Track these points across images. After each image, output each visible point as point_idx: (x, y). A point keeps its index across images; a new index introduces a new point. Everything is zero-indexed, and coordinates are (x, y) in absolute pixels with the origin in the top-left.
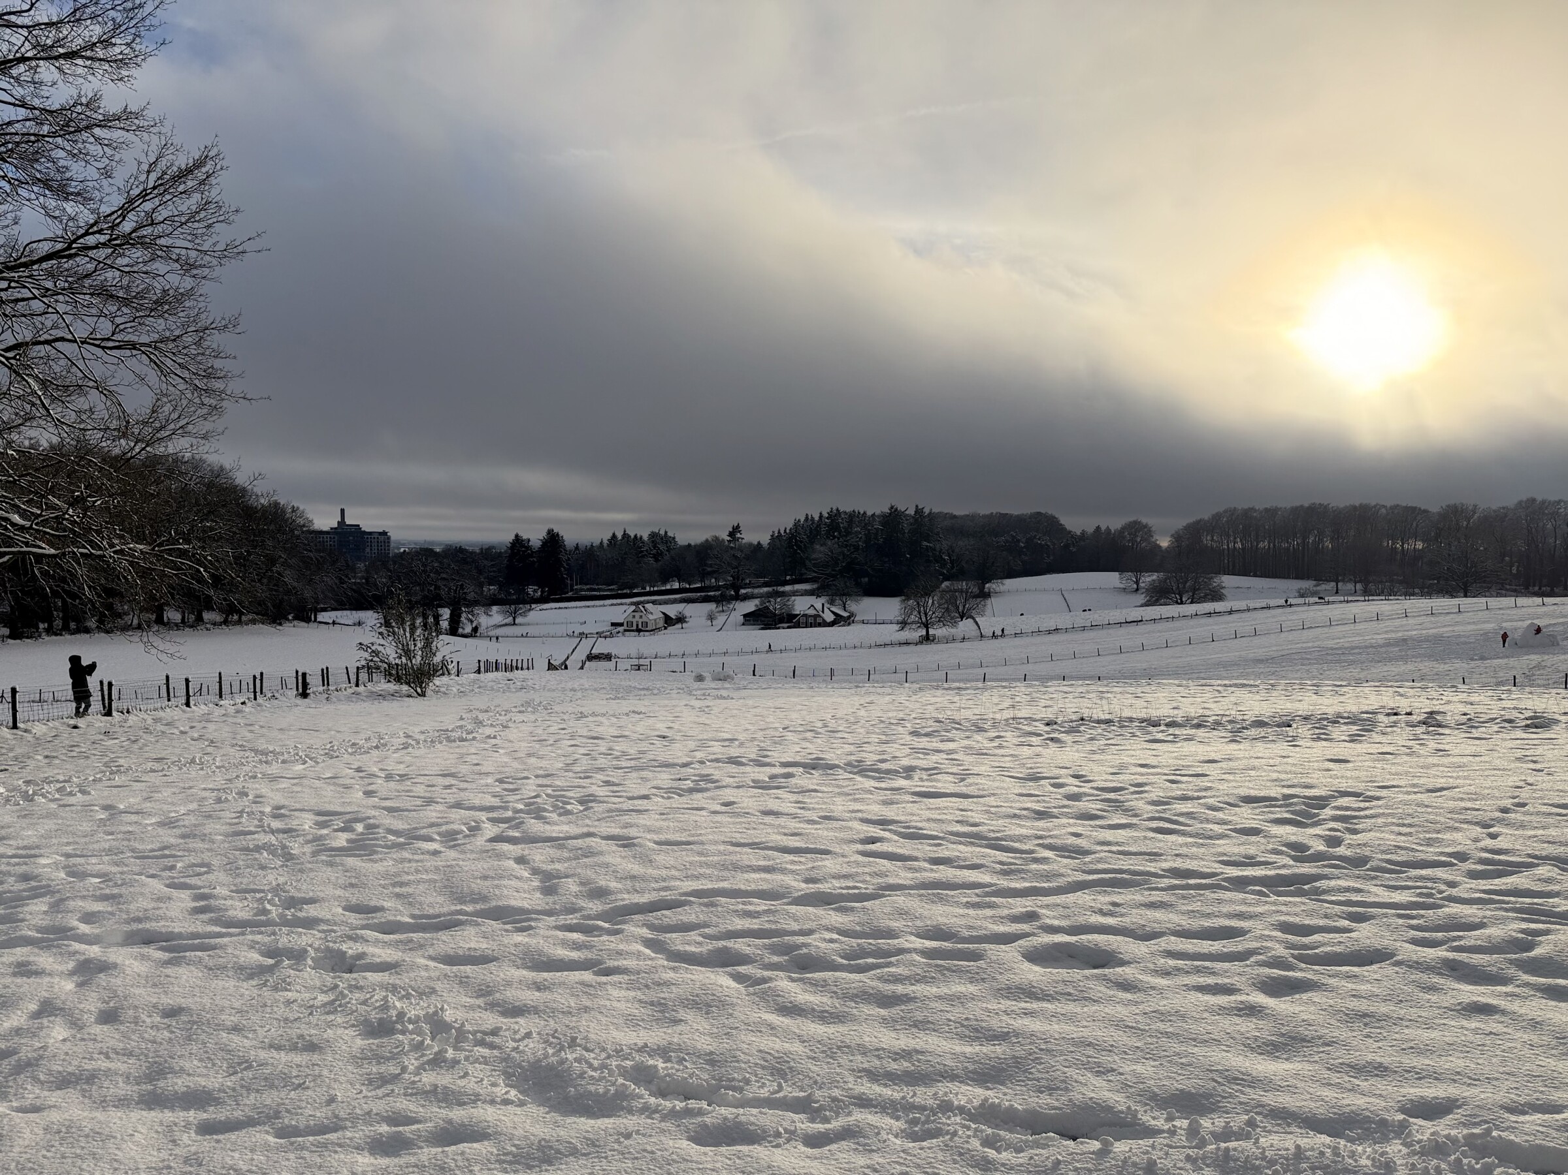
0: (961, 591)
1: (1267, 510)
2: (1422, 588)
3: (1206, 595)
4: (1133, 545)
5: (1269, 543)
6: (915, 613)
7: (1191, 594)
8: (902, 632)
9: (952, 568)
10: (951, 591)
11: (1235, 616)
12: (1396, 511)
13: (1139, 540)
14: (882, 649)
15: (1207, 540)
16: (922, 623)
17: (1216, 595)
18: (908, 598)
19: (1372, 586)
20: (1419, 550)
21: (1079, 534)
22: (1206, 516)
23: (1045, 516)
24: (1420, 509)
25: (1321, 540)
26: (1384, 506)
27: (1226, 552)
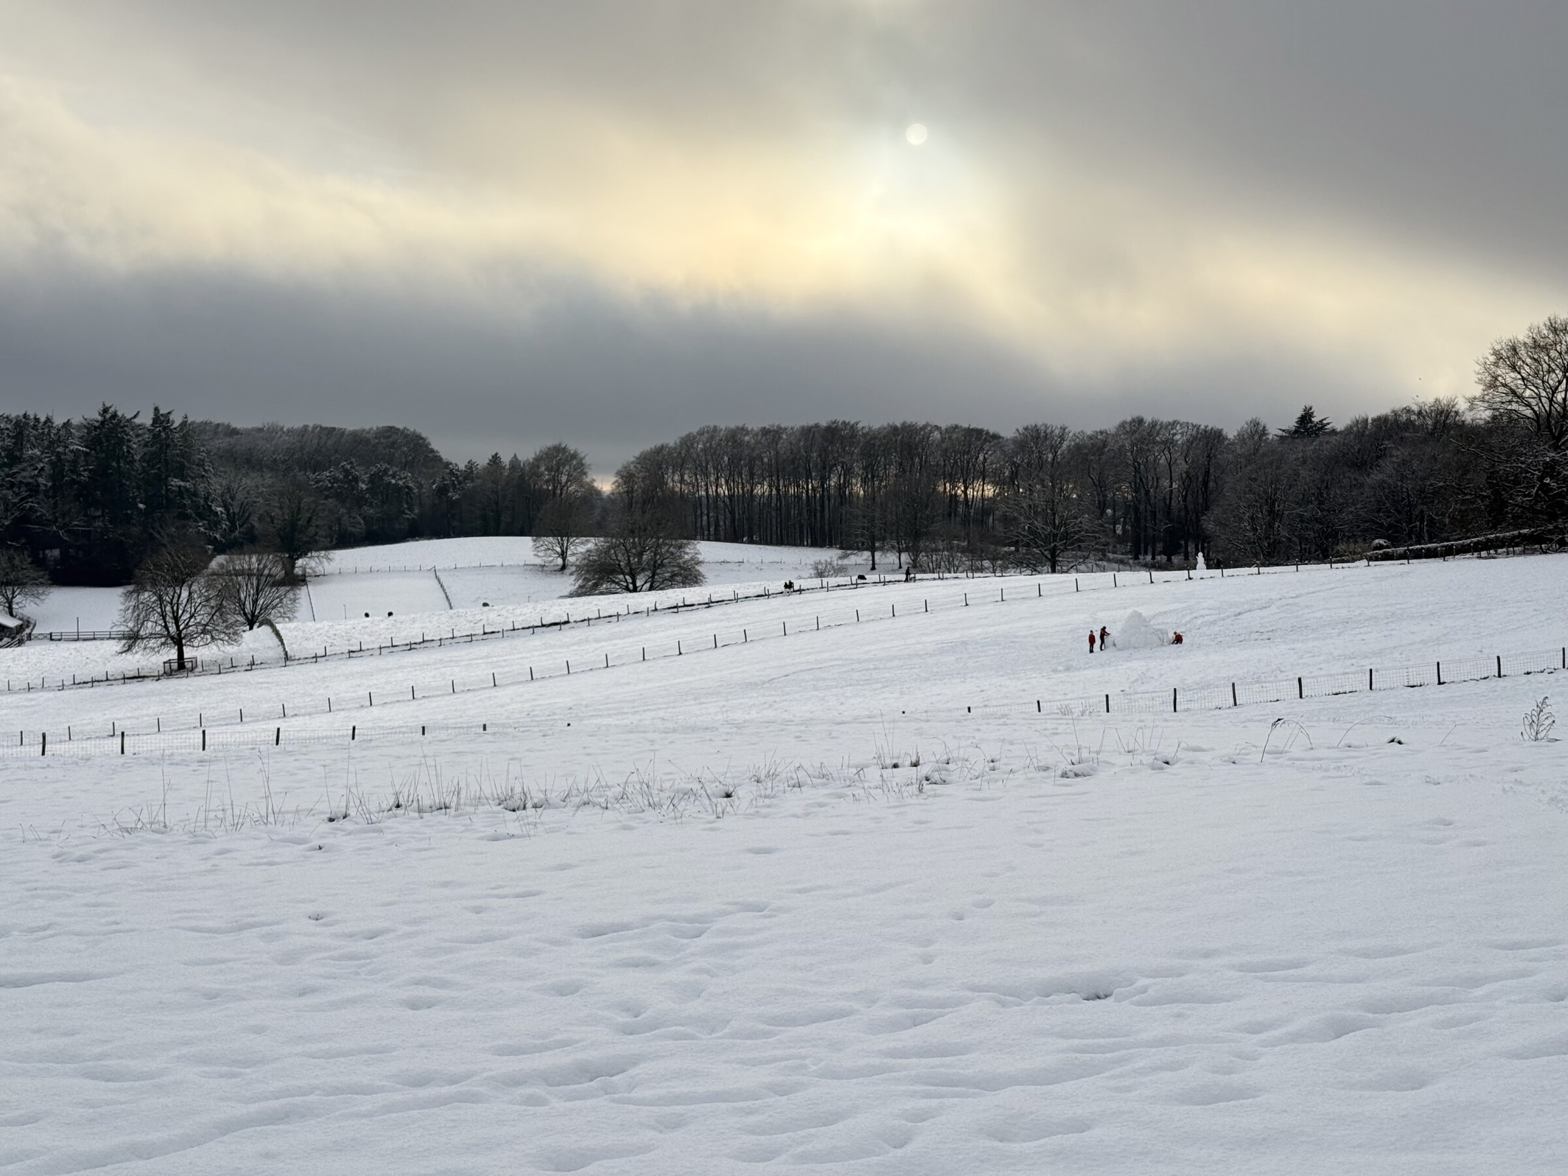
0: (249, 574)
1: (765, 432)
2: (993, 560)
3: (673, 575)
4: (555, 488)
5: (770, 486)
6: (155, 617)
7: (649, 573)
8: (129, 656)
9: (232, 528)
10: (229, 573)
11: (716, 611)
12: (955, 436)
13: (564, 479)
14: (87, 691)
15: (673, 481)
16: (169, 635)
17: (689, 576)
18: (141, 589)
19: (923, 558)
20: (989, 499)
21: (462, 467)
22: (671, 439)
23: (403, 433)
24: (987, 433)
25: (848, 483)
26: (937, 428)
27: (704, 501)
